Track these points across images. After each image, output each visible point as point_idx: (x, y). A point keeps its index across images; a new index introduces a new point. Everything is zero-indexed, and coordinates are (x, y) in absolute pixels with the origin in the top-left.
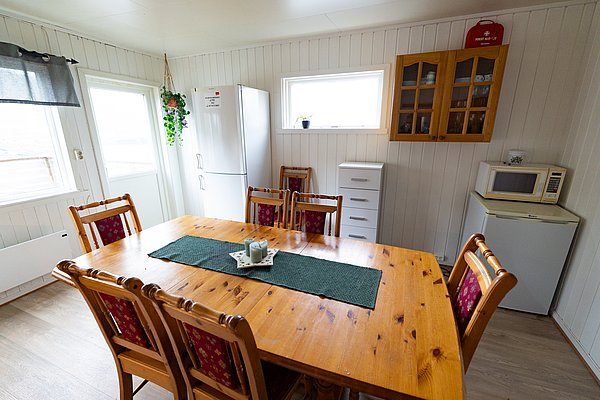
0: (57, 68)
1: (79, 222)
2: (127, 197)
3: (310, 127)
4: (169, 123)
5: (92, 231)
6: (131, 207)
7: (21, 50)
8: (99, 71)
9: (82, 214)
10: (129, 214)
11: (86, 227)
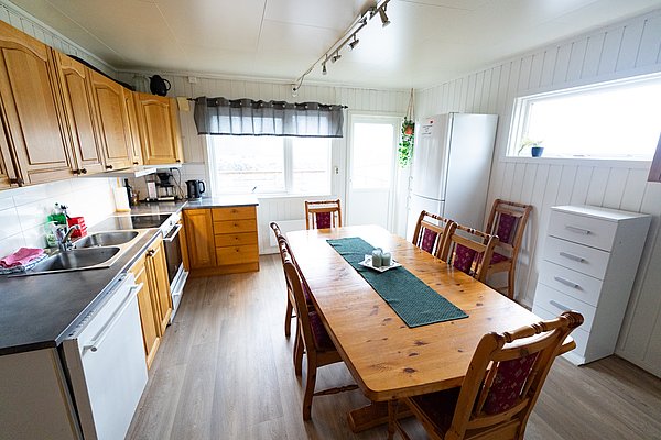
0: (335, 113)
1: (307, 211)
2: (338, 202)
3: (544, 155)
4: (403, 148)
5: (313, 218)
6: (338, 209)
7: (320, 105)
8: (362, 111)
9: (310, 207)
10: (336, 213)
11: (310, 214)
